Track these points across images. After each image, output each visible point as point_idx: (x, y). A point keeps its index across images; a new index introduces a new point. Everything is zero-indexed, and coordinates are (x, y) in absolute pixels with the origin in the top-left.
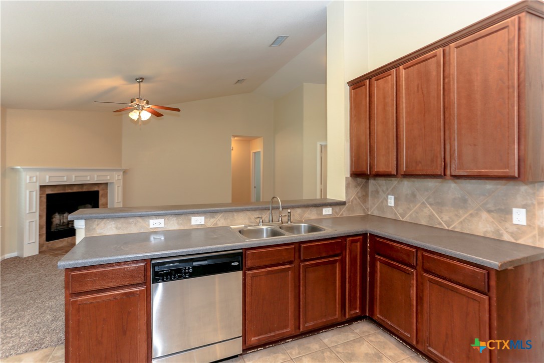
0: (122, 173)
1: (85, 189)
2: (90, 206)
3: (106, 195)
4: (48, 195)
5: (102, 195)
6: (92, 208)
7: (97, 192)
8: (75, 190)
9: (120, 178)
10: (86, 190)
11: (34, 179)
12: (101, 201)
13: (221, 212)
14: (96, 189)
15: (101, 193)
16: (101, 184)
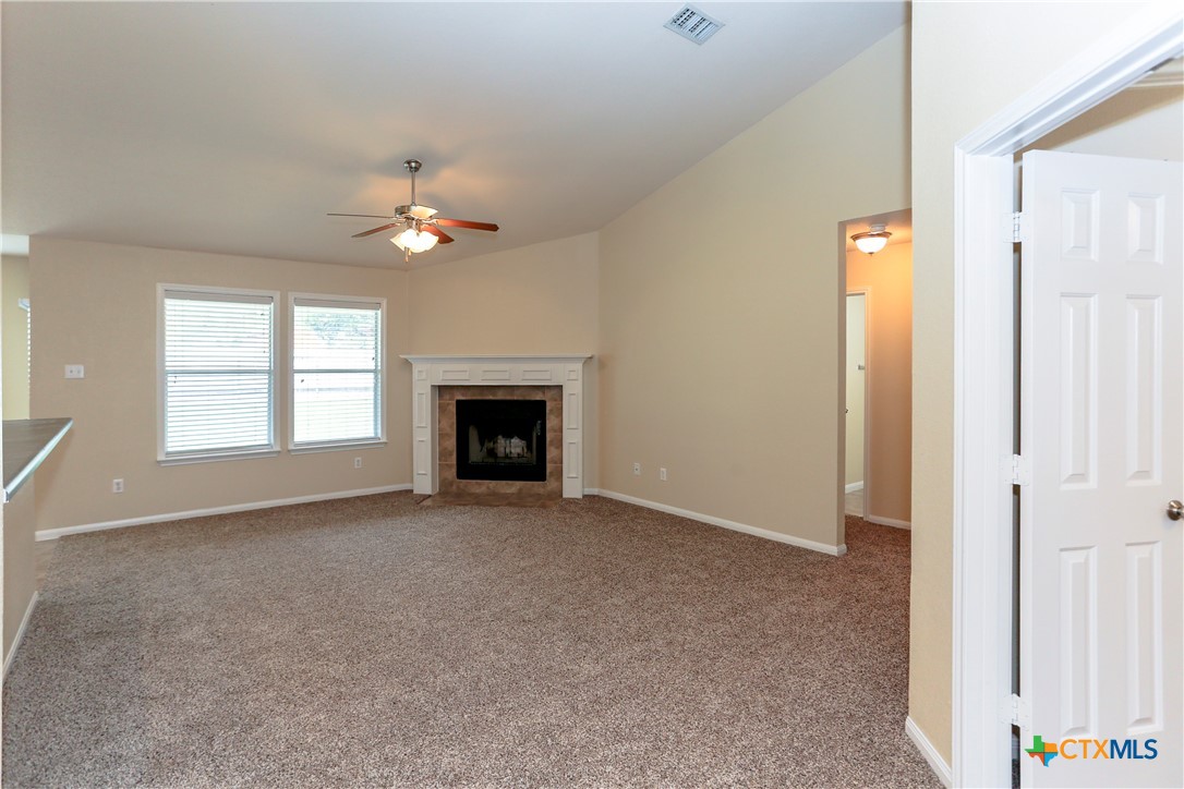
0: (580, 366)
3: (559, 412)
5: (551, 410)
7: (543, 403)
9: (576, 377)
11: (425, 375)
12: (550, 422)
15: (549, 407)
16: (548, 386)
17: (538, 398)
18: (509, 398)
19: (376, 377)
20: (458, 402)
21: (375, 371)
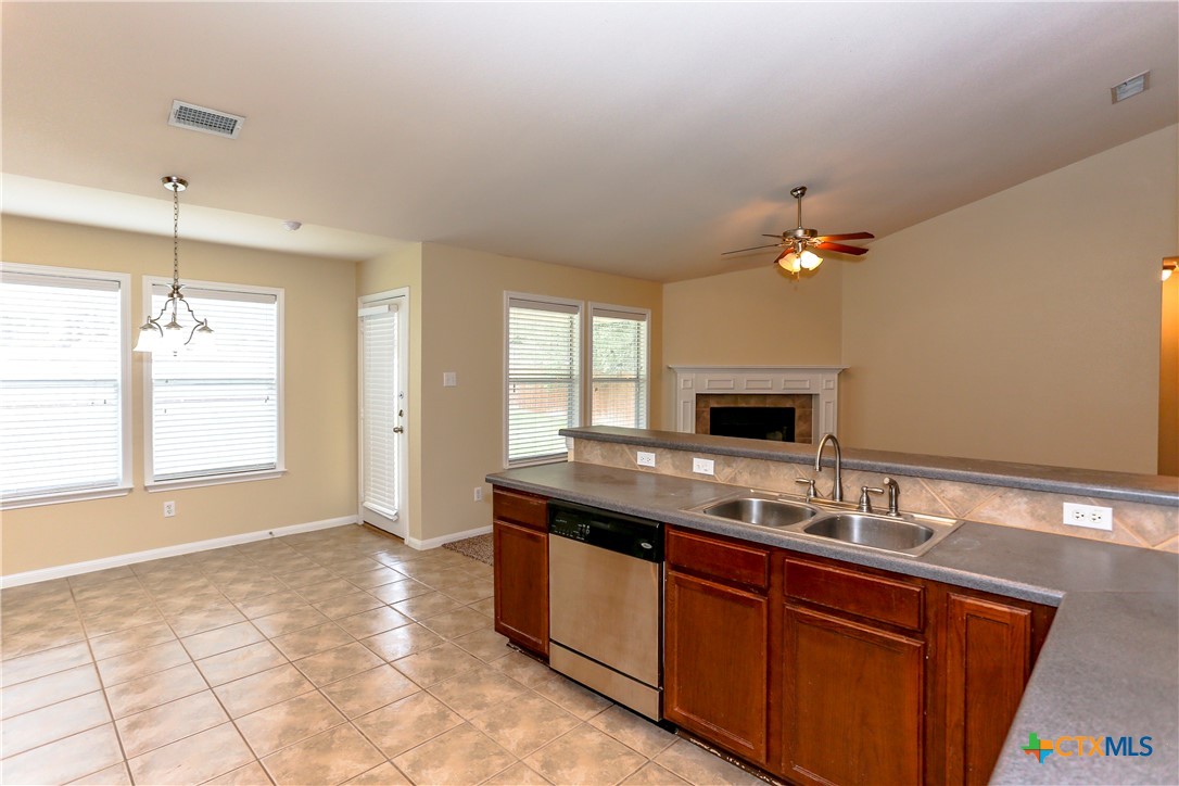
0: (836, 376)
1: (769, 404)
2: (780, 435)
3: (807, 418)
4: (713, 410)
5: (800, 417)
6: (783, 440)
7: (792, 410)
8: (753, 404)
9: (832, 386)
10: (772, 406)
11: (689, 384)
12: (799, 428)
13: (746, 456)
14: (788, 404)
15: (797, 413)
16: (798, 395)
17: (788, 406)
18: (761, 406)
19: (638, 386)
20: (712, 409)
21: (637, 380)
